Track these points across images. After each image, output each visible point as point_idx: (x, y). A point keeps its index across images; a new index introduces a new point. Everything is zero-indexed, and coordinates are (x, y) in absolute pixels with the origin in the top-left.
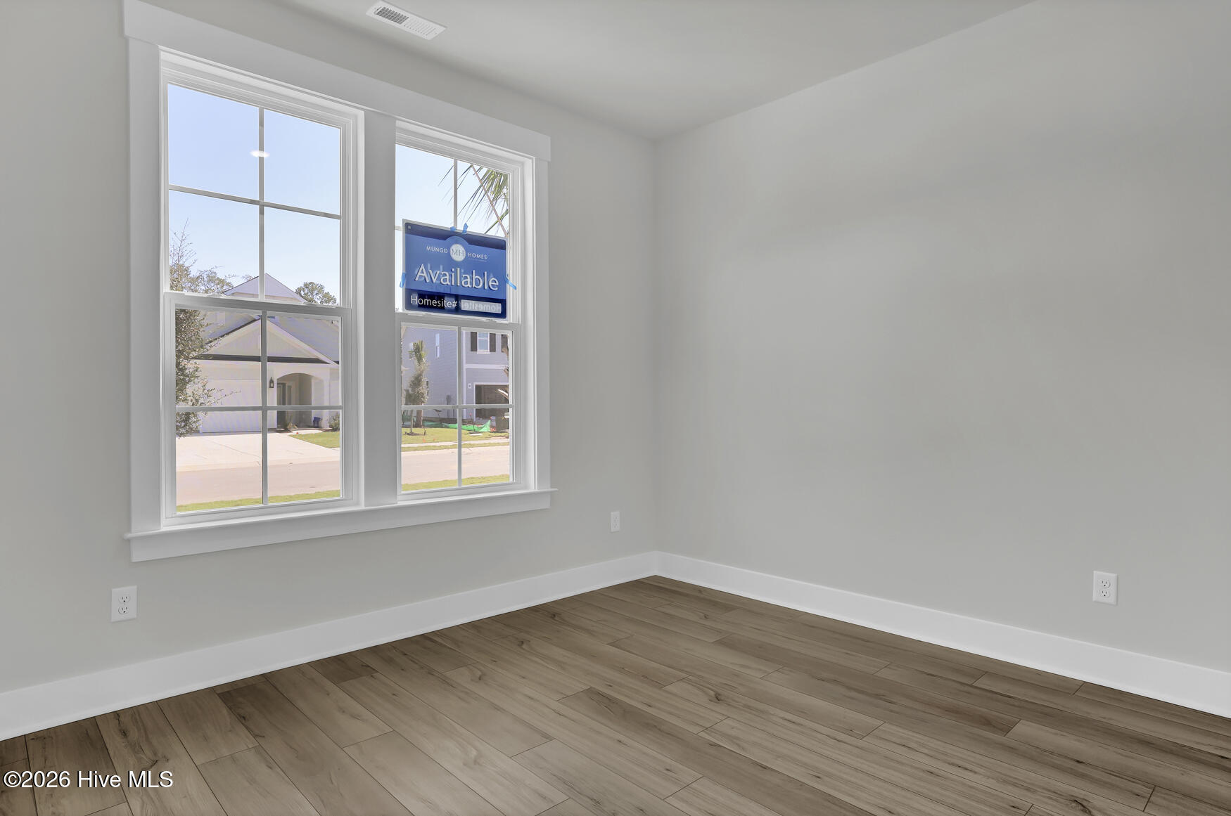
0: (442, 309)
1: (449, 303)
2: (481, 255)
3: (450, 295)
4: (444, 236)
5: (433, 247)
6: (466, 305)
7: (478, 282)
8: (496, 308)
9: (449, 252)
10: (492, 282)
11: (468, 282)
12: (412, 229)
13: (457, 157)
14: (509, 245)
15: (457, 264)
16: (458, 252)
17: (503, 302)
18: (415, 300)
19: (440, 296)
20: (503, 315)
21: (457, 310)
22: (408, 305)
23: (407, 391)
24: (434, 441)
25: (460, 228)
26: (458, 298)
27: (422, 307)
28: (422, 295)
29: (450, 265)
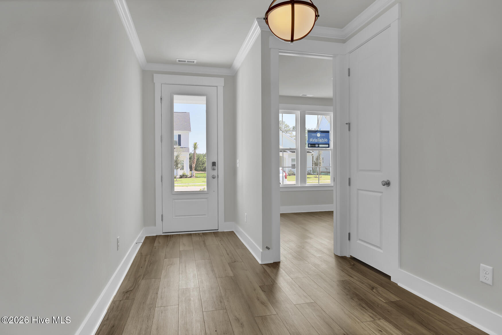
0: (315, 147)
1: (317, 146)
2: (324, 135)
3: (317, 144)
4: (316, 132)
5: (313, 135)
6: (320, 146)
7: (323, 141)
8: (327, 146)
9: (317, 135)
10: (326, 140)
11: (321, 141)
12: (310, 132)
13: (318, 115)
14: (330, 132)
15: (318, 137)
16: (319, 135)
17: (329, 144)
18: (310, 145)
19: (315, 144)
20: (329, 147)
21: (319, 147)
22: (308, 147)
23: (315, 162)
24: (324, 180)
25: (319, 130)
26: (319, 144)
27: (311, 147)
28: (311, 144)
29: (317, 138)
